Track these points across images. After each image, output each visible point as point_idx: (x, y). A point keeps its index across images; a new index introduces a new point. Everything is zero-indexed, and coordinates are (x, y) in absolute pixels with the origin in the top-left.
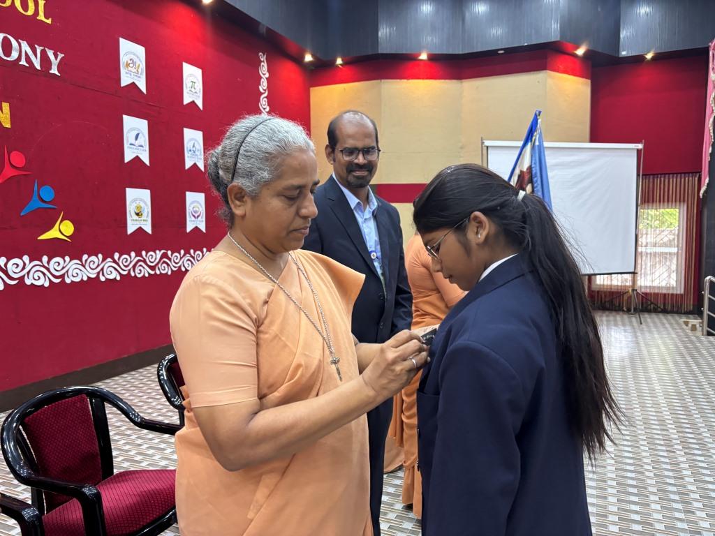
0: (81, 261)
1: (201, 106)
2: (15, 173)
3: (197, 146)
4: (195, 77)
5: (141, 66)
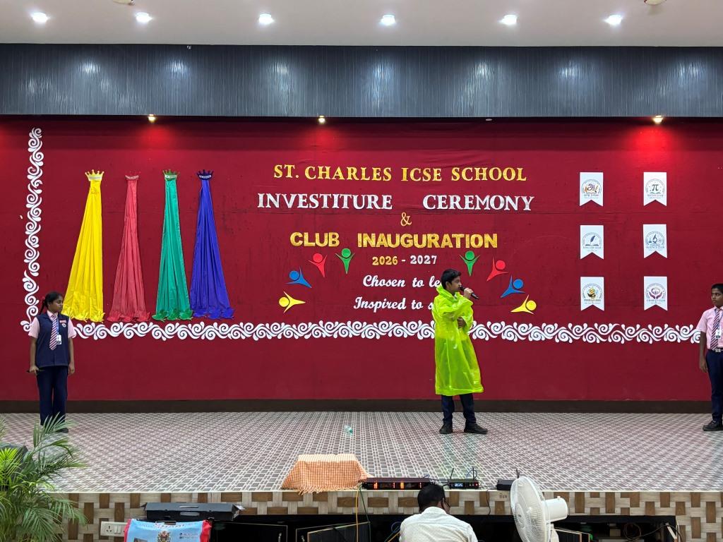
1: (665, 203)
2: (499, 273)
3: (659, 237)
4: (658, 180)
5: (599, 186)
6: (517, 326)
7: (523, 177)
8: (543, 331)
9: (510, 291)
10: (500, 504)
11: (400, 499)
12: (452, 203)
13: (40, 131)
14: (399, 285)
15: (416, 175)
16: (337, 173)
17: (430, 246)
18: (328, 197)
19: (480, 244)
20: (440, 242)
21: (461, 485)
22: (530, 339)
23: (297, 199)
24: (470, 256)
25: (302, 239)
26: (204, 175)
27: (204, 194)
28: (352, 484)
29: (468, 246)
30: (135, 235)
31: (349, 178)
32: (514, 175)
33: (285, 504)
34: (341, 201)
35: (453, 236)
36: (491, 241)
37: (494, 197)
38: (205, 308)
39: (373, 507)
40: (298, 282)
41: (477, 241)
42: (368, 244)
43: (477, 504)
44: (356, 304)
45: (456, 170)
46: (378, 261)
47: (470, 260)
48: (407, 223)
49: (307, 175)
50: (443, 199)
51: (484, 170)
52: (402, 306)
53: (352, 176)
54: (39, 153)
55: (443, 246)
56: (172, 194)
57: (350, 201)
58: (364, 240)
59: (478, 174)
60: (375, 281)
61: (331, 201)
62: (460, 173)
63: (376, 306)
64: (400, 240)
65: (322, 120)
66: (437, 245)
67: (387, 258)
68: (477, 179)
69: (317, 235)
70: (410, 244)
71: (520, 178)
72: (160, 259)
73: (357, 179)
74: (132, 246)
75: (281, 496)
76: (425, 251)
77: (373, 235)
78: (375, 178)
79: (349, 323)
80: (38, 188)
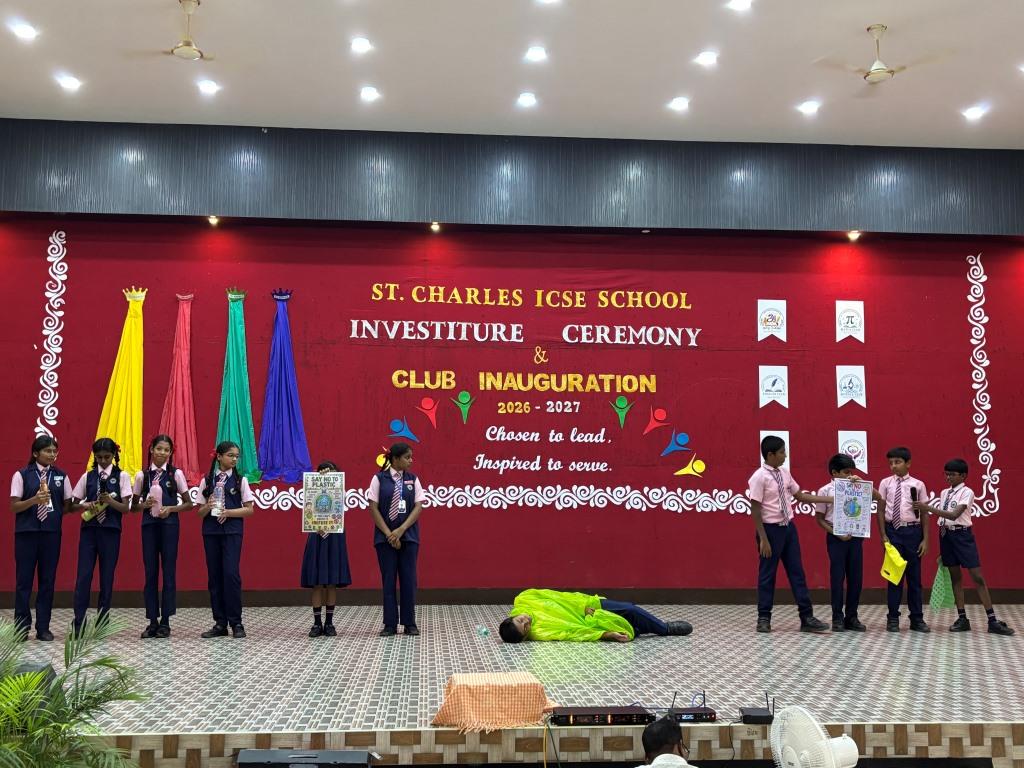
0: (711, 494)
1: (862, 339)
2: (658, 425)
3: (855, 381)
4: (853, 311)
5: (781, 318)
6: (682, 494)
7: (687, 304)
8: (714, 499)
9: (672, 447)
10: (748, 744)
11: (605, 740)
12: (599, 335)
13: (64, 235)
14: (531, 439)
15: (554, 299)
16: (454, 296)
17: (571, 390)
18: (442, 326)
19: (635, 387)
20: (584, 384)
21: (691, 717)
22: (699, 510)
23: (401, 327)
24: (622, 403)
25: (408, 379)
26: (281, 294)
27: (280, 319)
28: (535, 718)
29: (619, 390)
30: (187, 372)
31: (469, 302)
32: (676, 301)
33: (439, 749)
34: (458, 331)
35: (601, 376)
36: (648, 383)
37: (651, 329)
38: (279, 469)
39: (567, 751)
40: (402, 434)
41: (630, 384)
42: (492, 385)
43: (716, 744)
44: (477, 465)
45: (604, 295)
46: (506, 408)
47: (622, 407)
48: (542, 359)
49: (414, 296)
50: (588, 330)
51: (639, 294)
52: (536, 466)
53: (472, 300)
54: (60, 264)
55: (588, 389)
56: (238, 320)
57: (470, 331)
58: (488, 381)
59: (631, 298)
60: (501, 434)
61: (445, 331)
62: (609, 298)
63: (502, 465)
64: (533, 381)
65: (435, 227)
66: (580, 388)
67: (516, 404)
68: (631, 305)
69: (427, 374)
70: (547, 388)
71: (683, 306)
72: (219, 404)
73: (478, 302)
74: (183, 386)
75: (434, 737)
76: (565, 396)
77: (499, 375)
78: (501, 303)
79: (467, 488)
80: (59, 309)
